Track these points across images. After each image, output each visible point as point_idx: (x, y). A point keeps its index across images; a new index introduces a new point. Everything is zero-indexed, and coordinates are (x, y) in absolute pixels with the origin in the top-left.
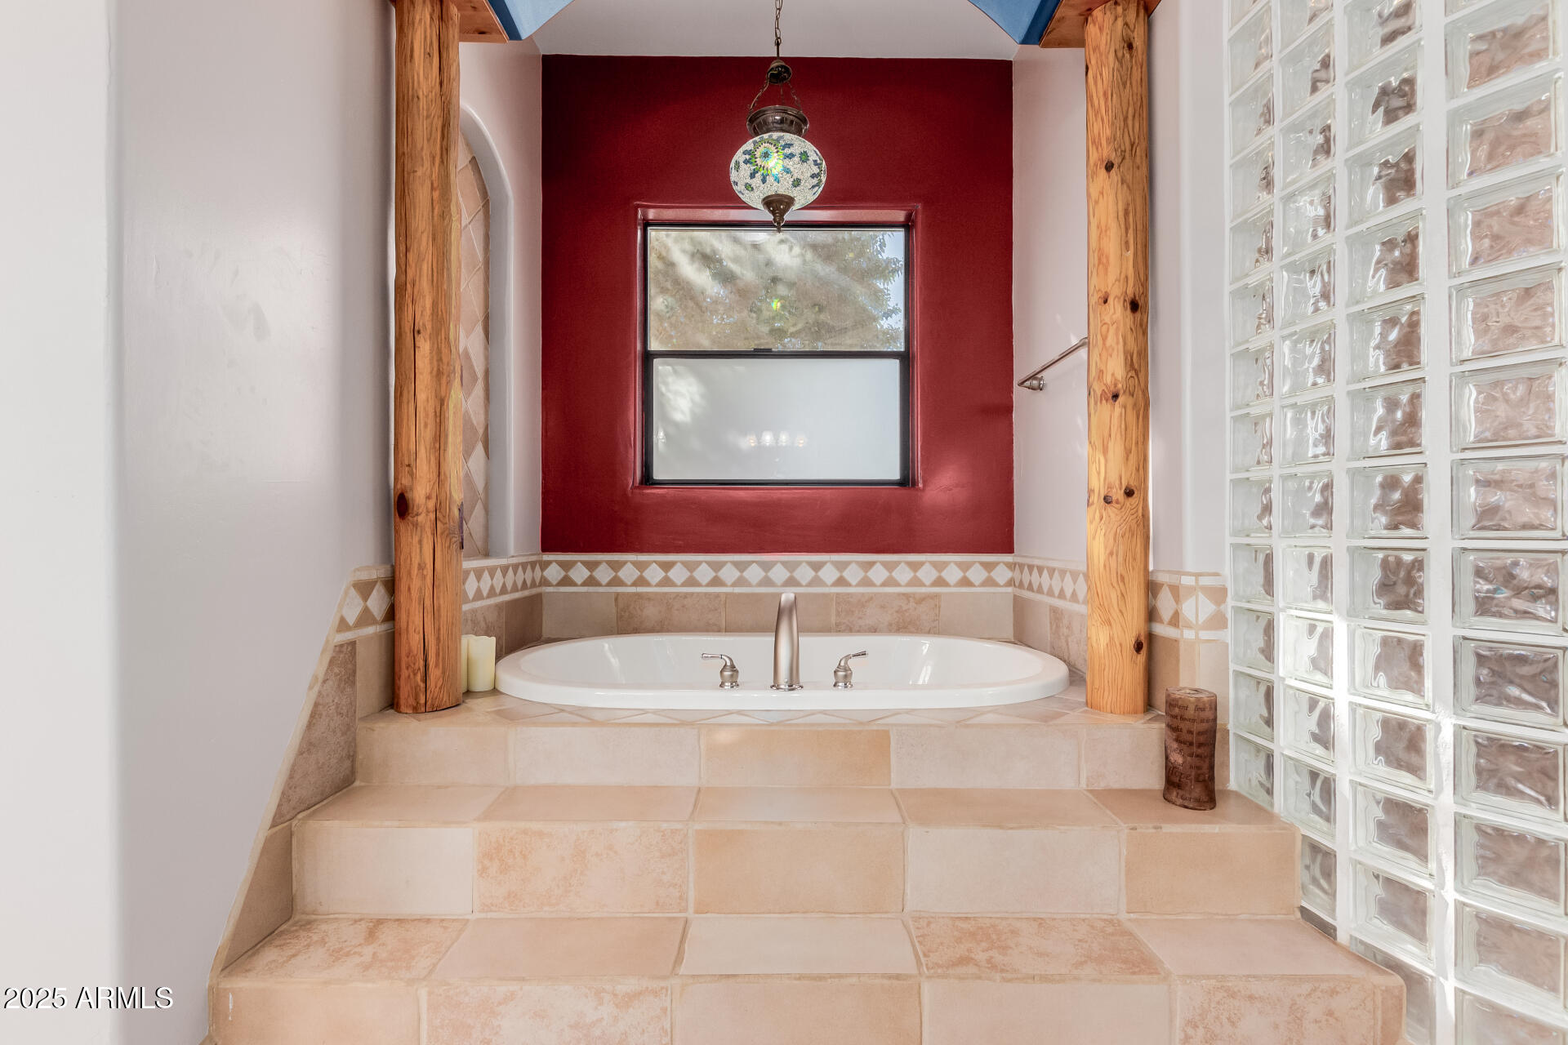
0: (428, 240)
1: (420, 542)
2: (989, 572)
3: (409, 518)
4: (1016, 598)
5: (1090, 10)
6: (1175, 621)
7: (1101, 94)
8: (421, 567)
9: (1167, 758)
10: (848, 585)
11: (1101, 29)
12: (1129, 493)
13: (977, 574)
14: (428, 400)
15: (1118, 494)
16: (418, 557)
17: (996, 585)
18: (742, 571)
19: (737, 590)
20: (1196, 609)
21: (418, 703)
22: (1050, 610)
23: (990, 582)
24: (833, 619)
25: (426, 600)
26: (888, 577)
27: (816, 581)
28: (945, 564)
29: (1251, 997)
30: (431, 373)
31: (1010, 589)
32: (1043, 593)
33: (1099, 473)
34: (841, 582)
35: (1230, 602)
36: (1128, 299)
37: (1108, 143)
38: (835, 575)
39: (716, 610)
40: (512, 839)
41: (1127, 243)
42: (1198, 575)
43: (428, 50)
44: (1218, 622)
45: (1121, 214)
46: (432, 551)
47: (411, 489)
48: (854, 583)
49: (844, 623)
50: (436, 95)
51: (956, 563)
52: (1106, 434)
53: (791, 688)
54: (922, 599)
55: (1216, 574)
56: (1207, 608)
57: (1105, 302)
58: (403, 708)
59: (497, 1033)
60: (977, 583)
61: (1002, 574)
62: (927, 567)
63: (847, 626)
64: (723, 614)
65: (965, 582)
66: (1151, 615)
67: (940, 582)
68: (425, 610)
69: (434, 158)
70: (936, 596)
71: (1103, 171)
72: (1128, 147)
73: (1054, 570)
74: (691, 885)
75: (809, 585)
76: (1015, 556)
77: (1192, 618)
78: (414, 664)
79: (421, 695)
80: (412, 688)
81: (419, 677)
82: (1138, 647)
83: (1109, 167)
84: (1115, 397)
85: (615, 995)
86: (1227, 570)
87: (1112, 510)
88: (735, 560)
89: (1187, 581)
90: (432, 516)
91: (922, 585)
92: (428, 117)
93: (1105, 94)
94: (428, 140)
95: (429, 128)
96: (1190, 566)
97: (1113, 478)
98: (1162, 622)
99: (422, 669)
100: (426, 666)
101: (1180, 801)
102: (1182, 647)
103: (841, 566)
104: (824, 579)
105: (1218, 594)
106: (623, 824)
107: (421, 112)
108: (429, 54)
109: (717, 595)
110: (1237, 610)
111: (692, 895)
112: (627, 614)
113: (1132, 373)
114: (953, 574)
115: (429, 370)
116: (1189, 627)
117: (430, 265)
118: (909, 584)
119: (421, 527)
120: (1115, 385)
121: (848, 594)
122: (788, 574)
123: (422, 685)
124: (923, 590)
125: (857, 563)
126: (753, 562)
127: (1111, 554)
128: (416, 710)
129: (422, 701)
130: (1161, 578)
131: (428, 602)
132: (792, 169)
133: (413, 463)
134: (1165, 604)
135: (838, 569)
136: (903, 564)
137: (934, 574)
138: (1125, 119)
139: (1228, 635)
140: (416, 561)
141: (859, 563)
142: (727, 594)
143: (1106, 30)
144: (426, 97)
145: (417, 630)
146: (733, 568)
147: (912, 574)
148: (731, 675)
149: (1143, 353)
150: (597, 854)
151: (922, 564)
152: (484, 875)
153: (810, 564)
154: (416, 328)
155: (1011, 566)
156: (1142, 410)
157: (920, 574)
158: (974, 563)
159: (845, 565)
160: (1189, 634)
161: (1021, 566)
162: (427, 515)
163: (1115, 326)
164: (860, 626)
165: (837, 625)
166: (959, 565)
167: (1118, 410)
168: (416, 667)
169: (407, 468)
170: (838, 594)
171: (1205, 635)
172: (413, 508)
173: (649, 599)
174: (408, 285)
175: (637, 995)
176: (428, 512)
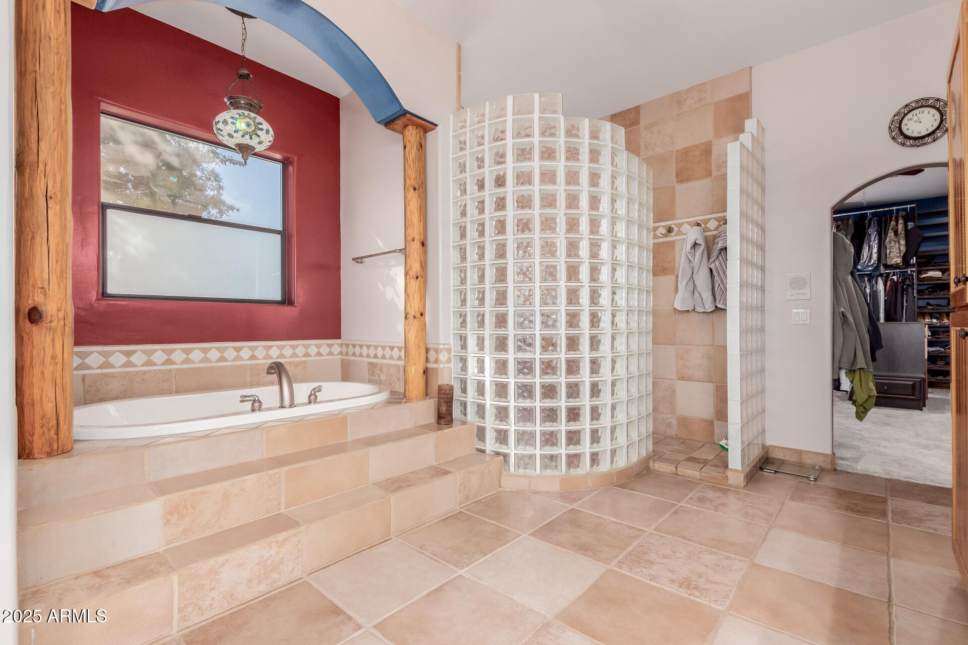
0: (58, 137)
1: (53, 340)
2: (330, 348)
3: (43, 323)
4: (343, 361)
5: (407, 125)
6: (436, 361)
7: (411, 160)
8: (53, 357)
9: (439, 410)
10: (257, 359)
11: (411, 135)
12: (422, 315)
13: (324, 350)
14: (58, 245)
15: (418, 315)
16: (51, 350)
17: (333, 354)
18: (187, 354)
19: (184, 366)
20: (443, 356)
21: (52, 449)
22: (368, 364)
23: (330, 354)
24: (248, 379)
25: (57, 379)
26: (280, 354)
27: (238, 358)
28: (309, 346)
29: (474, 472)
30: (61, 226)
31: (339, 357)
32: (363, 357)
33: (411, 306)
34: (253, 357)
35: (452, 353)
36: (421, 242)
37: (414, 180)
38: (250, 354)
39: (169, 380)
40: (185, 500)
41: (421, 220)
42: (444, 344)
43: (58, 8)
44: (449, 361)
45: (419, 209)
46: (61, 346)
47: (45, 305)
48: (261, 358)
49: (255, 381)
50: (63, 40)
51: (315, 345)
52: (414, 292)
53: (291, 406)
54: (298, 364)
55: (448, 344)
56: (447, 356)
57: (413, 240)
58: (36, 455)
59: (219, 582)
60: (325, 354)
61: (336, 349)
62: (300, 347)
63: (257, 382)
64: (174, 382)
65: (319, 354)
66: (427, 360)
67: (307, 355)
68: (57, 387)
69: (62, 82)
70: (305, 362)
71: (412, 190)
72: (421, 184)
73: (370, 346)
74: (283, 497)
75: (234, 360)
76: (342, 340)
77: (442, 360)
78: (48, 423)
79: (54, 443)
80: (46, 440)
81: (52, 432)
82: (424, 372)
83: (415, 189)
84: (417, 278)
85: (278, 542)
86: (452, 342)
87: (416, 321)
88: (183, 347)
89: (441, 347)
90: (62, 323)
91: (298, 356)
92: (57, 53)
93: (413, 160)
94: (58, 69)
95: (59, 61)
96: (442, 341)
97: (416, 308)
98: (430, 362)
99: (55, 426)
100: (58, 424)
101: (444, 423)
102: (439, 370)
103: (253, 349)
104: (244, 357)
105: (449, 351)
106: (249, 477)
107: (52, 49)
108: (58, 11)
109: (170, 370)
110: (454, 356)
111: (283, 501)
112: (94, 388)
113: (422, 269)
114: (313, 350)
115: (59, 225)
116: (441, 363)
117: (59, 153)
118: (291, 357)
119: (54, 330)
120: (417, 273)
121: (257, 364)
122: (220, 355)
123: (55, 437)
124: (298, 359)
125: (262, 346)
126: (196, 348)
127: (416, 337)
128: (50, 455)
129: (56, 448)
130: (430, 346)
131: (58, 381)
132: (261, 136)
133: (46, 286)
134: (432, 356)
135: (251, 350)
136: (288, 346)
137: (304, 351)
138: (420, 173)
139: (452, 365)
140: (49, 352)
141: (264, 347)
142: (177, 369)
143: (413, 136)
144: (57, 39)
145: (50, 401)
146: (182, 353)
147: (293, 351)
148: (256, 405)
149: (425, 262)
150: (236, 495)
151: (298, 346)
152: (168, 525)
153: (234, 348)
154: (49, 195)
155: (341, 345)
156: (425, 283)
157: (297, 351)
158: (323, 344)
159: (255, 348)
160: (441, 366)
161: (347, 346)
162: (58, 322)
163: (417, 251)
164: (264, 382)
165: (251, 382)
166: (316, 345)
167: (418, 283)
168: (51, 425)
169: (40, 290)
170: (251, 364)
171: (446, 365)
172: (47, 317)
173: (114, 377)
174: (40, 164)
175: (287, 539)
176: (59, 319)
